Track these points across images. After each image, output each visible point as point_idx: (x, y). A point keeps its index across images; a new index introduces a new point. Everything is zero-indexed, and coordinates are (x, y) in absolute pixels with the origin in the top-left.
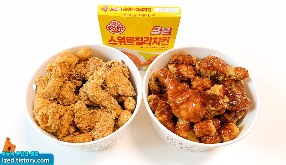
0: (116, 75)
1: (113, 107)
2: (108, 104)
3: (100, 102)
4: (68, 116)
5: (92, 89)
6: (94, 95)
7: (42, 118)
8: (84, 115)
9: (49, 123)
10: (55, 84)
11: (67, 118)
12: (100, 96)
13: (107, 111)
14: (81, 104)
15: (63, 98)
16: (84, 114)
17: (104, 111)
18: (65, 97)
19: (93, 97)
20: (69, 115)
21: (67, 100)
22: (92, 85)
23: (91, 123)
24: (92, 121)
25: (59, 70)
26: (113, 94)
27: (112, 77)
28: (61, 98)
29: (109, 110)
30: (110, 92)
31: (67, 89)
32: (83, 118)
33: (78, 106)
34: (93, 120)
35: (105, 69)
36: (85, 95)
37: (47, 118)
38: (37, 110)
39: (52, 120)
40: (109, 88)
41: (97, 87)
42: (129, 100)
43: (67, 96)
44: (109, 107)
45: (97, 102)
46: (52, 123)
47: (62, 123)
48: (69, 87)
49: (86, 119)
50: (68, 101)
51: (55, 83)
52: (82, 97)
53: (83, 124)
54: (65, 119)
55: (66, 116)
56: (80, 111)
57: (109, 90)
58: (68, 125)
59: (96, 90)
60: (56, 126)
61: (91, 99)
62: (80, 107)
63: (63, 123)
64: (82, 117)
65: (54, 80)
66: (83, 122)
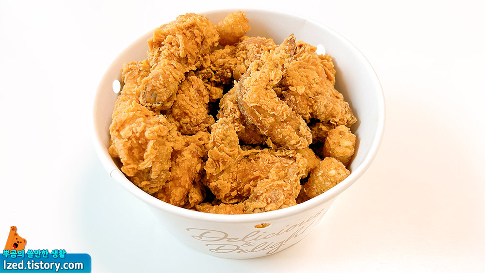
0: (312, 69)
1: (301, 145)
2: (291, 135)
3: (272, 126)
4: (190, 156)
5: (256, 90)
6: (258, 108)
7: (129, 144)
8: (230, 156)
9: (146, 161)
10: (168, 72)
11: (189, 160)
12: (273, 110)
13: (284, 154)
14: (227, 127)
15: (181, 114)
16: (231, 153)
17: (278, 153)
18: (187, 111)
19: (257, 113)
20: (193, 154)
21: (190, 118)
22: (256, 81)
23: (245, 180)
24: (246, 176)
25: (181, 42)
26: (303, 112)
27: (301, 71)
28: (177, 115)
29: (290, 153)
30: (296, 104)
31: (193, 94)
32: (227, 166)
33: (220, 130)
34: (249, 174)
35: (287, 48)
36: (236, 107)
37: (142, 148)
38: (119, 125)
39: (155, 152)
40: (296, 95)
41: (268, 87)
42: (340, 133)
43: (192, 109)
44: (293, 142)
45: (263, 127)
46: (153, 162)
47: (174, 174)
48: (198, 91)
49: (232, 170)
50: (192, 120)
51: (167, 70)
52: (229, 111)
53: (226, 182)
54: (183, 162)
55: (187, 154)
56: (222, 145)
57: (294, 99)
58: (188, 179)
59: (266, 95)
60: (162, 173)
61: (250, 119)
62: (224, 135)
63: (178, 172)
64: (224, 163)
65: (166, 63)
66: (225, 175)
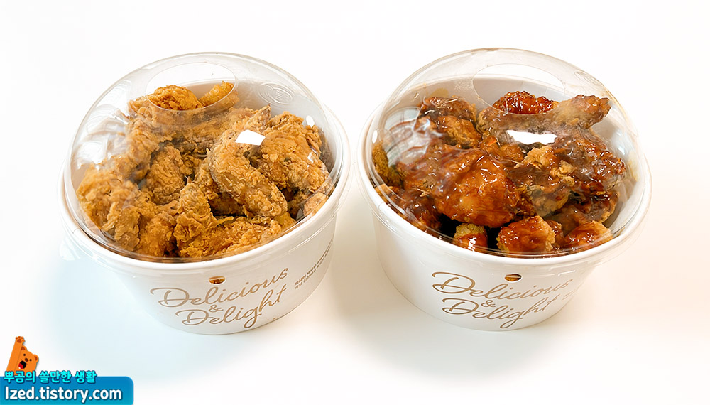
1: (274, 211)
2: (262, 200)
3: (244, 190)
4: (160, 223)
5: (225, 157)
6: (228, 174)
7: (93, 207)
8: (200, 222)
9: (109, 222)
10: (138, 142)
11: (157, 227)
12: (242, 175)
13: (258, 221)
14: (195, 192)
15: (155, 183)
16: (201, 220)
17: (253, 221)
18: (160, 180)
19: (227, 179)
20: (164, 222)
21: (163, 186)
22: (225, 148)
23: (216, 247)
24: (218, 243)
25: (153, 113)
26: (278, 179)
27: (277, 141)
28: (150, 184)
29: (264, 221)
30: (270, 172)
31: (168, 163)
32: (198, 233)
33: (187, 196)
34: (221, 241)
35: (260, 117)
36: (207, 175)
38: (84, 189)
39: (117, 213)
40: (268, 162)
41: (239, 154)
43: (165, 178)
44: (265, 208)
45: (235, 193)
46: (116, 223)
47: (142, 241)
48: (173, 160)
49: (204, 237)
50: (165, 188)
51: (138, 140)
52: (201, 178)
53: (197, 249)
54: (151, 228)
55: (156, 222)
56: (192, 211)
57: (267, 167)
58: (157, 246)
59: (235, 162)
61: (222, 186)
62: (192, 200)
63: (146, 239)
64: (194, 229)
65: (138, 133)
66: (197, 242)
